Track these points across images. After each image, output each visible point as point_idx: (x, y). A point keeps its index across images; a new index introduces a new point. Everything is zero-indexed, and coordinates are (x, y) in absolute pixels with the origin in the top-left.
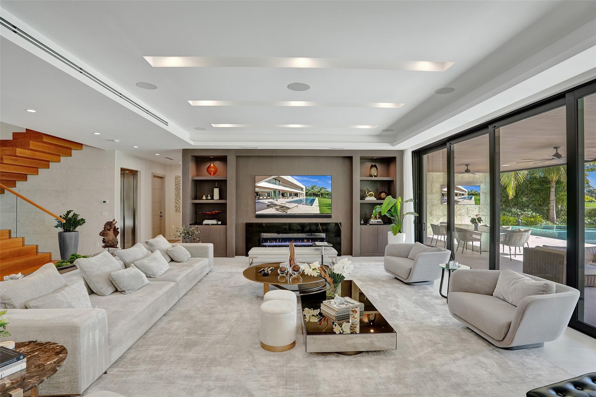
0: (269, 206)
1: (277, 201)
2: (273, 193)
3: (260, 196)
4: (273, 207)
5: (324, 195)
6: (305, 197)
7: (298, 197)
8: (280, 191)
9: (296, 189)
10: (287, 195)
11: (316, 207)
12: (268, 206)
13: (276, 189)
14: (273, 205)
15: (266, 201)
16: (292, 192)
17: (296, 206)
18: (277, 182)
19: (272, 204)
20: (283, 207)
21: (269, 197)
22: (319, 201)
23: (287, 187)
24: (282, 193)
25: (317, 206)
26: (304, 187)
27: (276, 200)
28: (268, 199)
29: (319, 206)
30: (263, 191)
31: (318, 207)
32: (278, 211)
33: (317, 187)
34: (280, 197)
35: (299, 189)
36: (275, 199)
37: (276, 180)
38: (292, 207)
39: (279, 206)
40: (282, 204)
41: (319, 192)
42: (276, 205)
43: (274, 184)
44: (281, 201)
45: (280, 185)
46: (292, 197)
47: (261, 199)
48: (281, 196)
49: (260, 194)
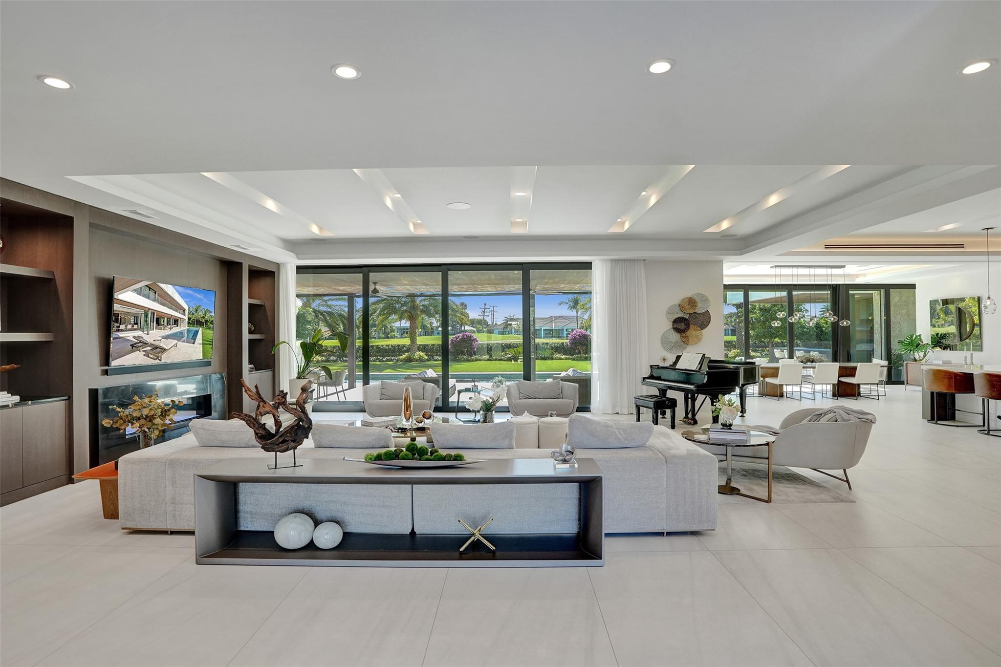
0: (134, 347)
1: (148, 334)
2: (143, 315)
3: (120, 324)
4: (141, 348)
5: (209, 324)
6: (187, 327)
7: (178, 326)
8: (154, 313)
9: (176, 311)
10: (164, 321)
11: (198, 346)
12: (132, 346)
13: (149, 309)
14: (141, 344)
15: (130, 335)
16: (172, 315)
17: (174, 346)
18: (152, 293)
19: (141, 342)
20: (157, 348)
21: (136, 326)
22: (202, 335)
23: (164, 306)
24: (157, 318)
25: (200, 344)
26: (186, 307)
27: (146, 332)
28: (135, 330)
29: (203, 344)
30: (129, 311)
31: (201, 346)
32: (148, 356)
33: (202, 308)
34: (153, 325)
35: (180, 311)
36: (145, 330)
37: (150, 288)
38: (169, 348)
39: (151, 345)
40: (154, 341)
41: (204, 317)
42: (146, 344)
43: (146, 298)
44: (154, 335)
45: (154, 300)
46: (169, 327)
47: (122, 330)
48: (155, 323)
49: (121, 319)
